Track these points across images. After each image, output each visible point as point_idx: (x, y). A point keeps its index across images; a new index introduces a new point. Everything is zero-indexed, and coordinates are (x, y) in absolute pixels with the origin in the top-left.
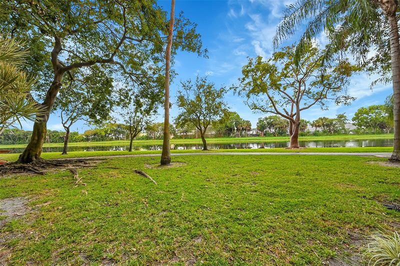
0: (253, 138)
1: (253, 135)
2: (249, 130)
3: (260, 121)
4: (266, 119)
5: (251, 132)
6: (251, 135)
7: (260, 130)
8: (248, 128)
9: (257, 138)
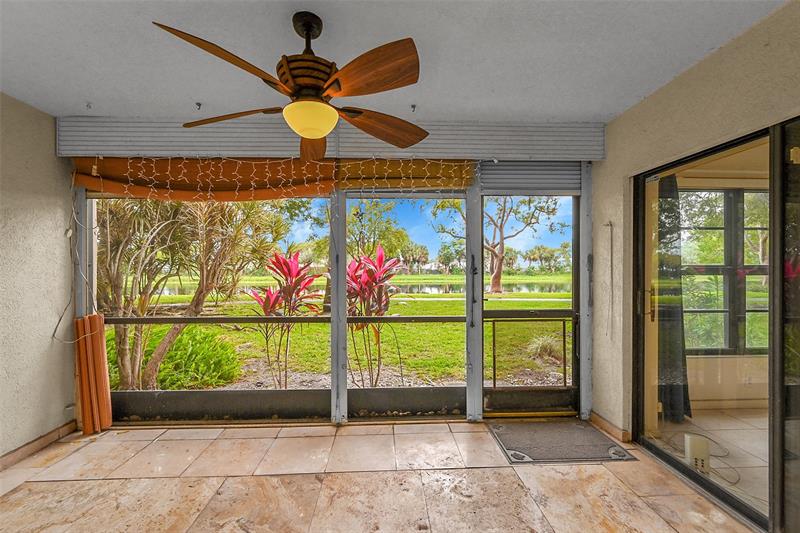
0: (431, 276)
1: (431, 272)
2: (425, 263)
3: (445, 248)
4: (454, 244)
5: (427, 267)
6: (428, 270)
7: (443, 263)
8: (424, 259)
9: (438, 276)
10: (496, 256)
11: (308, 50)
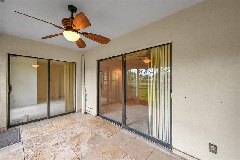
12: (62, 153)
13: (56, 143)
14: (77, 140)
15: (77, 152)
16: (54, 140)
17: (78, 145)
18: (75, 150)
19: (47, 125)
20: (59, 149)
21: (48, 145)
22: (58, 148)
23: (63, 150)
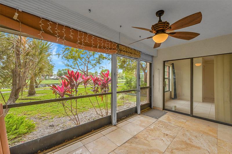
0: (54, 81)
1: (54, 79)
2: (52, 76)
3: (60, 71)
4: (63, 70)
5: (53, 77)
6: (52, 79)
7: (59, 76)
8: (51, 75)
9: (57, 81)
10: (86, 74)
11: (160, 21)
12: (160, 141)
13: (168, 134)
14: (183, 146)
15: (168, 151)
16: (170, 132)
17: (176, 149)
18: (169, 149)
19: (183, 120)
20: (163, 139)
21: (163, 131)
22: (164, 137)
23: (164, 141)
